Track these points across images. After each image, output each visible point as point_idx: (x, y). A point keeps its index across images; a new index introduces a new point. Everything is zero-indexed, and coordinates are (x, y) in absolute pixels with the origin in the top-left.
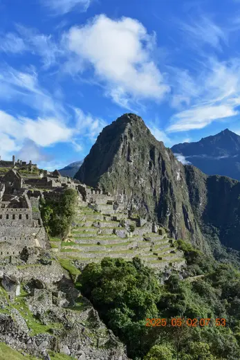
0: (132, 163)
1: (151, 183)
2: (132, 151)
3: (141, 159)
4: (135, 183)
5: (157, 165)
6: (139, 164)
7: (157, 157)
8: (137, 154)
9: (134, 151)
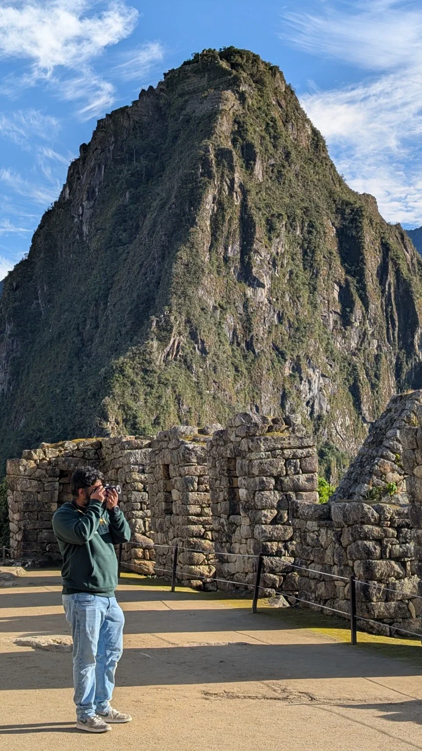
0: (262, 294)
1: (355, 390)
2: (260, 232)
3: (304, 276)
4: (284, 397)
5: (376, 304)
6: (296, 298)
7: (372, 261)
8: (282, 244)
9: (271, 228)
